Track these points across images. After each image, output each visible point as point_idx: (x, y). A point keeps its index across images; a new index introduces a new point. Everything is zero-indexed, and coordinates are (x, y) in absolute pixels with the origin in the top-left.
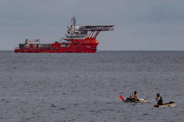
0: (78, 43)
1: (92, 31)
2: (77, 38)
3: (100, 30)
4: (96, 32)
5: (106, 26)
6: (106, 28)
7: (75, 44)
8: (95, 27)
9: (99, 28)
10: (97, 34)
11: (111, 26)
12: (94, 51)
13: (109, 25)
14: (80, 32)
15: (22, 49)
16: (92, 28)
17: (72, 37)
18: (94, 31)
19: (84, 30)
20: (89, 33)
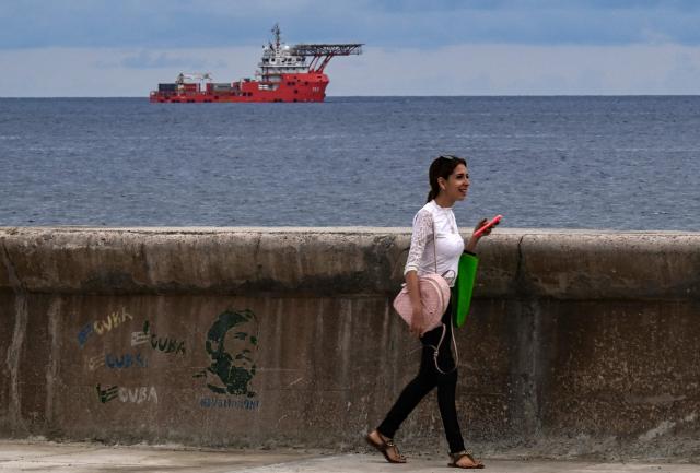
0: (296, 80)
1: (315, 55)
2: (291, 72)
3: (332, 54)
4: (324, 58)
5: (346, 46)
6: (345, 50)
7: (289, 84)
8: (322, 46)
9: (331, 50)
10: (326, 62)
11: (356, 46)
12: (320, 97)
13: (353, 43)
14: (294, 58)
16: (316, 50)
17: (280, 68)
18: (320, 55)
19: (301, 52)
20: (309, 59)
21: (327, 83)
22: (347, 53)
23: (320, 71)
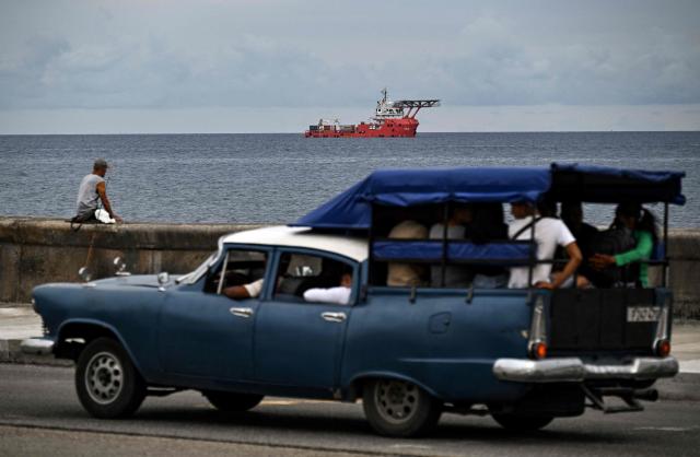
0: (393, 123)
2: (391, 118)
3: (421, 107)
4: (416, 109)
6: (429, 103)
7: (389, 125)
9: (420, 104)
10: (417, 111)
11: (436, 101)
12: (413, 134)
13: (435, 99)
14: (394, 109)
15: (314, 131)
16: (411, 104)
17: (384, 116)
18: (413, 107)
19: (400, 106)
20: (406, 110)
21: (417, 125)
22: (430, 106)
23: (413, 118)
